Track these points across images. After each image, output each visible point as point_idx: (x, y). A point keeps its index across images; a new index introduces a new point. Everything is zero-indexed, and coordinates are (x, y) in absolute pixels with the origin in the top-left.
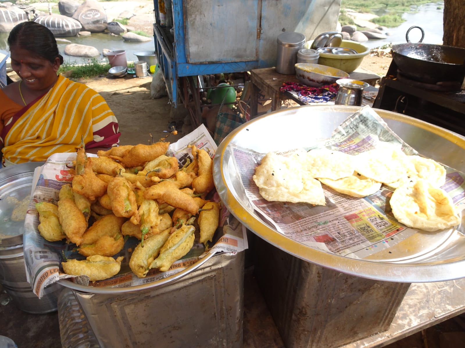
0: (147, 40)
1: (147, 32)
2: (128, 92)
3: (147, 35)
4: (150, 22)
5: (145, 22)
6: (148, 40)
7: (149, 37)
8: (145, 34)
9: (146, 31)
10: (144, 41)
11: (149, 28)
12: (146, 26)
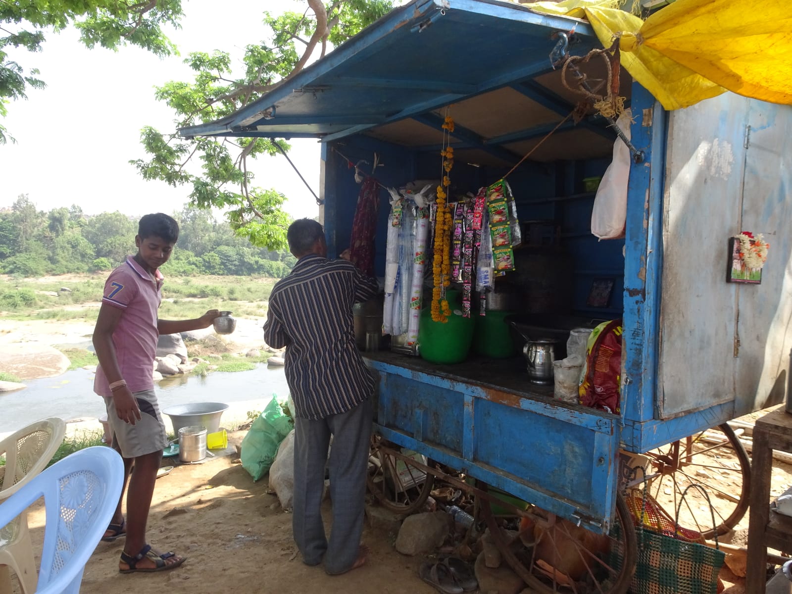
0: (15, 388)
1: (17, 374)
2: (200, 502)
3: (19, 379)
4: (24, 356)
5: (12, 356)
6: (20, 387)
7: (20, 382)
8: (11, 377)
9: (16, 371)
10: (9, 389)
11: (22, 367)
12: (16, 364)
